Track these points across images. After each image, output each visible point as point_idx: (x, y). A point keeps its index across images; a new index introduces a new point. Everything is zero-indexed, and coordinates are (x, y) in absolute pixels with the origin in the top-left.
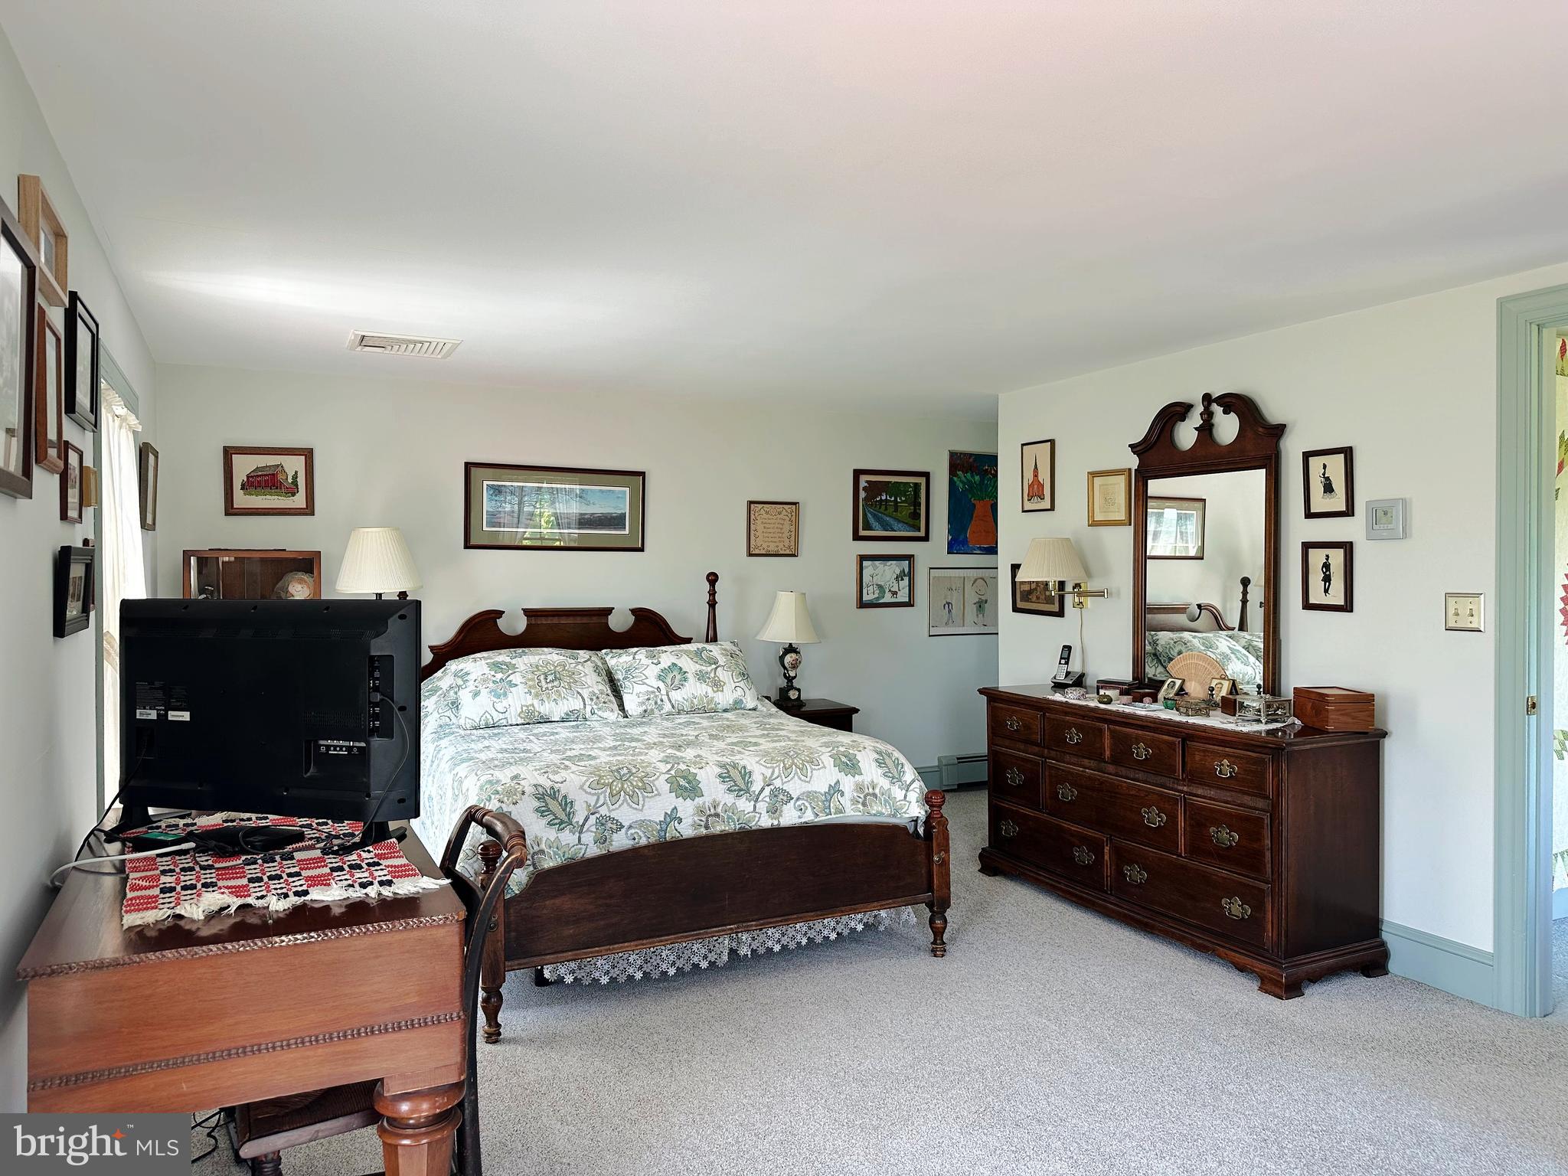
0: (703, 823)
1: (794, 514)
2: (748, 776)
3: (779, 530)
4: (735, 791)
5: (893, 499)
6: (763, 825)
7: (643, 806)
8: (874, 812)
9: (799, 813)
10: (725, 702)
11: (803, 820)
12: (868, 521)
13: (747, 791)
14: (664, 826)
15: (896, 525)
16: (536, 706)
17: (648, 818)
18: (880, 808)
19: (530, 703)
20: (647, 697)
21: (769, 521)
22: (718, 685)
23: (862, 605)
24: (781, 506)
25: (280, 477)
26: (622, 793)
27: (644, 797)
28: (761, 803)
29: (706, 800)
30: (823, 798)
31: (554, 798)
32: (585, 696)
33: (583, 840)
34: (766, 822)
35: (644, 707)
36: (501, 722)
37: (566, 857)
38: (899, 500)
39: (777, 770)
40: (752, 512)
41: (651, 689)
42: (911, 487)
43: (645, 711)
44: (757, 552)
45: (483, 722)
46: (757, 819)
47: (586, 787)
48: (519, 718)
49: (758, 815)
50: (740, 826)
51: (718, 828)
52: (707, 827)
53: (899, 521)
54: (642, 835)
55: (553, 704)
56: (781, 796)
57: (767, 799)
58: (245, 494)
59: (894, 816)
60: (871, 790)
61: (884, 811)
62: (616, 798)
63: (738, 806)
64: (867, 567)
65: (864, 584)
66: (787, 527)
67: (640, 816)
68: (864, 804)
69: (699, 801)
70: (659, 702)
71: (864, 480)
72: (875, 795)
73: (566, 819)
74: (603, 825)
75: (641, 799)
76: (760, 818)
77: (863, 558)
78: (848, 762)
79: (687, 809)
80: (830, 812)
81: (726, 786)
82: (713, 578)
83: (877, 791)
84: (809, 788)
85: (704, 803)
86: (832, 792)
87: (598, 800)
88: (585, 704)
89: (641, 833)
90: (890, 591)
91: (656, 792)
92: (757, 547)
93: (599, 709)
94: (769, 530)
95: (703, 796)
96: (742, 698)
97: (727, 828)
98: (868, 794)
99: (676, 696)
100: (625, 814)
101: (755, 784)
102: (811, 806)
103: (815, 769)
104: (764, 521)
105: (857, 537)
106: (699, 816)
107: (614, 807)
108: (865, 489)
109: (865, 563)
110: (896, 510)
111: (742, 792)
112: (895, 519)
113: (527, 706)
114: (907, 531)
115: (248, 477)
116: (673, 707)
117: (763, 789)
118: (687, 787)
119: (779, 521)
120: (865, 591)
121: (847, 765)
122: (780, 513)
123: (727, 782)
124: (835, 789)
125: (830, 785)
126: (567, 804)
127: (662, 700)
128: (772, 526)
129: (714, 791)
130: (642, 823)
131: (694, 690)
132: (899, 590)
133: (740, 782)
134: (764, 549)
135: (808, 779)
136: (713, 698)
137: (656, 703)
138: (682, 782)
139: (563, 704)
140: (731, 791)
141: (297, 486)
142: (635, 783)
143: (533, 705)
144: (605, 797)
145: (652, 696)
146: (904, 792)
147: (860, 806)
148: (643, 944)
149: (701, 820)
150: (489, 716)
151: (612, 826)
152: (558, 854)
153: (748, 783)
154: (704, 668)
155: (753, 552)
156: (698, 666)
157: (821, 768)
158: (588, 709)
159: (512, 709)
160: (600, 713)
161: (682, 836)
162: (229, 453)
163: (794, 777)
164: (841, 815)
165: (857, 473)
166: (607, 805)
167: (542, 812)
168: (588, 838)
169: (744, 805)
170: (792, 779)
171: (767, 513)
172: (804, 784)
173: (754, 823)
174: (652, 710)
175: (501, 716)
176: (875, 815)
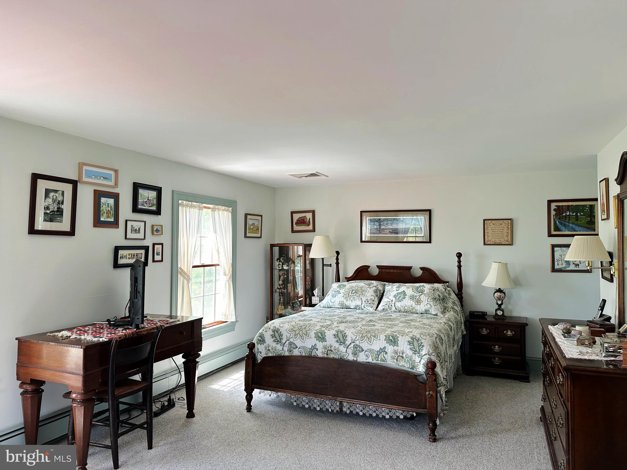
0: (326, 353)
1: (510, 224)
2: (345, 337)
3: (501, 233)
4: (339, 342)
5: (574, 214)
6: (349, 359)
7: (305, 341)
8: (401, 365)
9: (366, 357)
10: (420, 310)
11: (367, 361)
12: (557, 226)
13: (344, 343)
14: (311, 350)
15: (577, 228)
16: (344, 301)
17: (306, 346)
18: (404, 364)
19: (342, 300)
20: (386, 303)
21: (495, 228)
22: (419, 302)
23: (554, 270)
24: (502, 221)
25: (305, 220)
26: (298, 335)
27: (305, 337)
28: (349, 349)
29: (327, 343)
30: (376, 353)
31: (277, 332)
32: (363, 301)
33: (284, 349)
34: (351, 358)
35: (384, 307)
36: (333, 306)
37: (278, 354)
38: (579, 214)
39: (358, 337)
40: (486, 224)
41: (389, 300)
42: (588, 207)
43: (384, 309)
44: (489, 243)
45: (326, 306)
46: (347, 356)
47: (288, 330)
48: (339, 306)
49: (348, 354)
50: (340, 357)
51: (332, 356)
52: (327, 355)
53: (579, 226)
54: (303, 352)
55: (351, 302)
56: (358, 348)
57: (352, 348)
58: (296, 226)
59: (412, 368)
60: (401, 354)
61: (405, 365)
62: (297, 336)
63: (340, 349)
64: (557, 251)
65: (555, 259)
66: (505, 230)
67: (303, 345)
68: (397, 360)
69: (325, 343)
70: (390, 306)
71: (553, 206)
72: (403, 357)
73: (280, 341)
74: (291, 345)
75: (304, 338)
76: (348, 355)
77: (553, 246)
78: (393, 340)
79: (320, 345)
80: (378, 360)
81: (336, 339)
82: (459, 255)
83: (404, 355)
84: (372, 347)
85: (327, 345)
86: (381, 351)
87: (290, 335)
88: (362, 303)
89: (303, 351)
90: (574, 263)
91: (310, 337)
92: (488, 241)
93: (367, 306)
94: (495, 233)
95: (326, 342)
96: (429, 309)
97: (335, 357)
98: (399, 356)
99: (398, 304)
100: (298, 343)
101: (347, 341)
102: (371, 355)
103: (375, 340)
104: (492, 228)
105: (550, 235)
106: (324, 349)
107: (295, 339)
108: (555, 210)
109: (556, 249)
110: (577, 220)
111: (342, 343)
112: (576, 225)
113: (341, 302)
114: (585, 231)
115: (297, 220)
116: (396, 309)
117: (351, 344)
118: (321, 337)
119: (500, 228)
120: (556, 263)
121: (392, 341)
122: (501, 224)
123: (336, 338)
124: (383, 350)
125: (381, 348)
126: (281, 335)
127: (391, 306)
128: (497, 230)
129: (331, 341)
130: (304, 348)
131: (407, 303)
132: (580, 263)
133: (341, 339)
134: (492, 242)
135: (371, 344)
136: (414, 307)
137: (389, 306)
138: (320, 335)
139: (354, 302)
140: (338, 342)
141: (310, 222)
142: (303, 332)
143: (343, 301)
144: (293, 335)
145: (388, 303)
146: (420, 359)
147: (395, 360)
148: (296, 393)
149: (325, 351)
150: (328, 303)
151: (294, 346)
152: (275, 352)
153: (345, 340)
154: (415, 294)
155: (487, 243)
156: (413, 293)
157: (378, 340)
158: (363, 305)
159: (336, 302)
160: (367, 307)
161: (318, 356)
162: (292, 213)
163: (365, 341)
164: (384, 362)
165: (550, 202)
166: (293, 338)
167: (273, 336)
168: (286, 349)
169: (342, 349)
170: (364, 342)
171: (494, 224)
172: (369, 345)
173: (345, 357)
174: (387, 309)
175: (332, 304)
176: (401, 366)
